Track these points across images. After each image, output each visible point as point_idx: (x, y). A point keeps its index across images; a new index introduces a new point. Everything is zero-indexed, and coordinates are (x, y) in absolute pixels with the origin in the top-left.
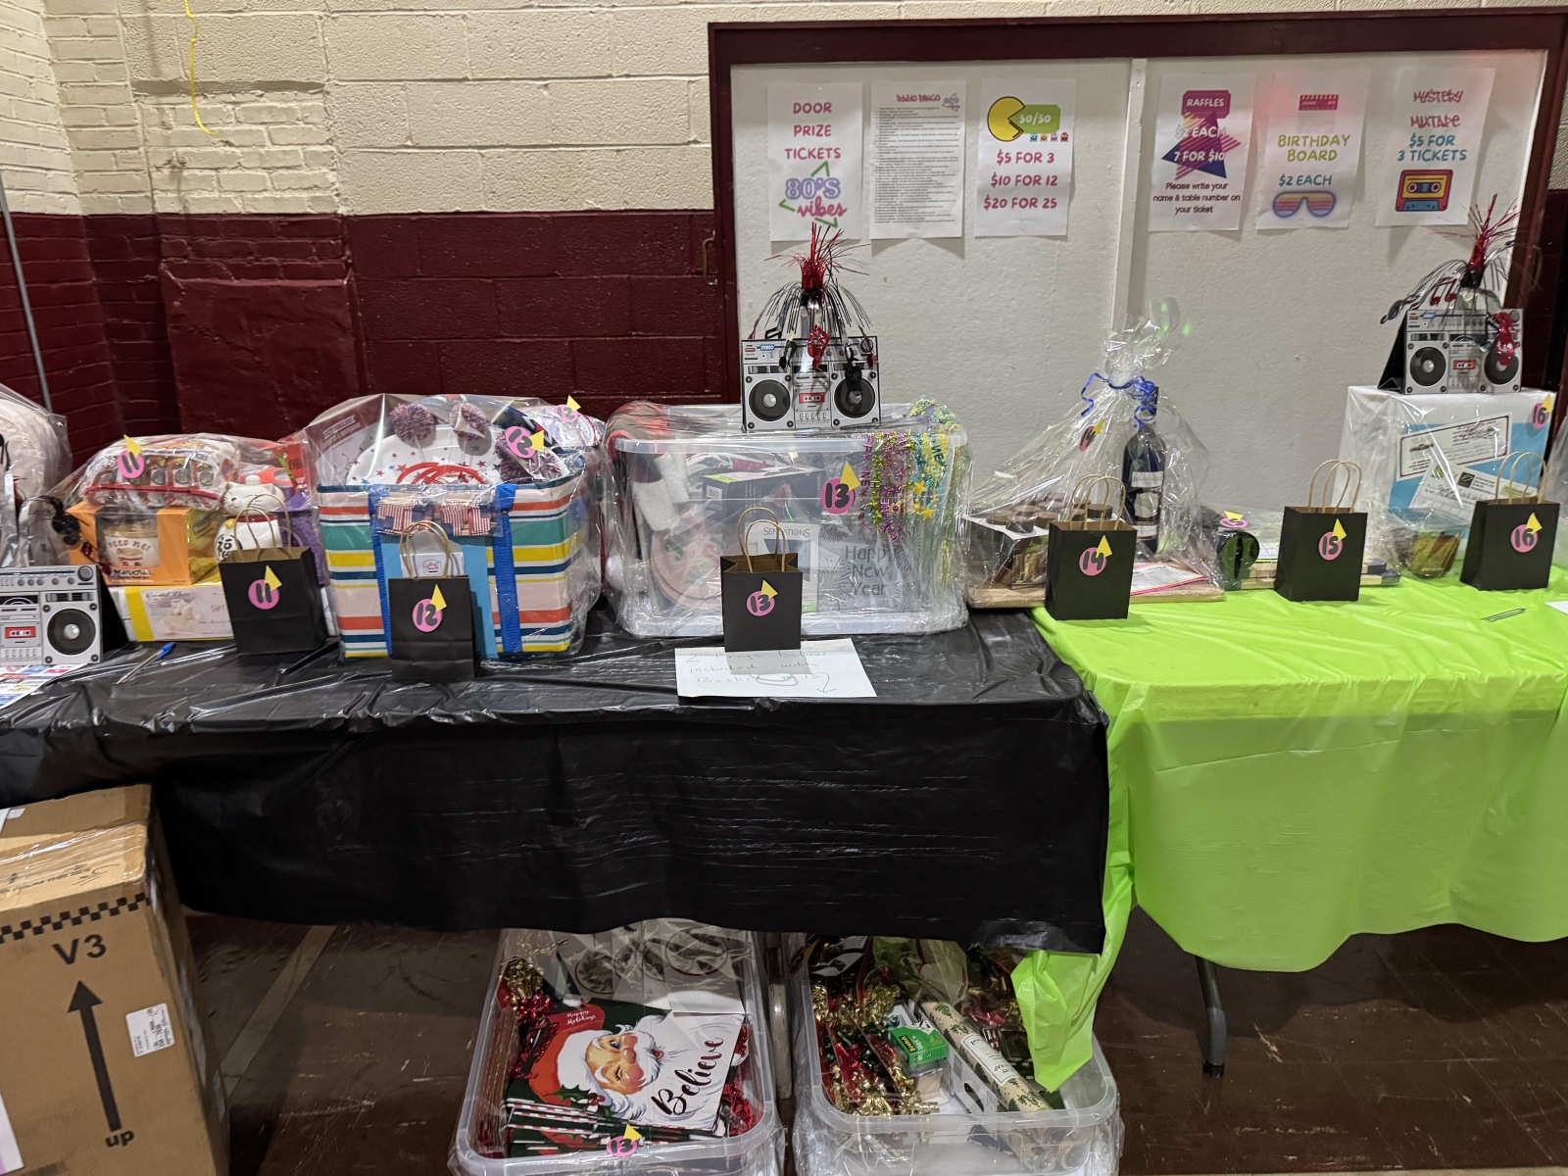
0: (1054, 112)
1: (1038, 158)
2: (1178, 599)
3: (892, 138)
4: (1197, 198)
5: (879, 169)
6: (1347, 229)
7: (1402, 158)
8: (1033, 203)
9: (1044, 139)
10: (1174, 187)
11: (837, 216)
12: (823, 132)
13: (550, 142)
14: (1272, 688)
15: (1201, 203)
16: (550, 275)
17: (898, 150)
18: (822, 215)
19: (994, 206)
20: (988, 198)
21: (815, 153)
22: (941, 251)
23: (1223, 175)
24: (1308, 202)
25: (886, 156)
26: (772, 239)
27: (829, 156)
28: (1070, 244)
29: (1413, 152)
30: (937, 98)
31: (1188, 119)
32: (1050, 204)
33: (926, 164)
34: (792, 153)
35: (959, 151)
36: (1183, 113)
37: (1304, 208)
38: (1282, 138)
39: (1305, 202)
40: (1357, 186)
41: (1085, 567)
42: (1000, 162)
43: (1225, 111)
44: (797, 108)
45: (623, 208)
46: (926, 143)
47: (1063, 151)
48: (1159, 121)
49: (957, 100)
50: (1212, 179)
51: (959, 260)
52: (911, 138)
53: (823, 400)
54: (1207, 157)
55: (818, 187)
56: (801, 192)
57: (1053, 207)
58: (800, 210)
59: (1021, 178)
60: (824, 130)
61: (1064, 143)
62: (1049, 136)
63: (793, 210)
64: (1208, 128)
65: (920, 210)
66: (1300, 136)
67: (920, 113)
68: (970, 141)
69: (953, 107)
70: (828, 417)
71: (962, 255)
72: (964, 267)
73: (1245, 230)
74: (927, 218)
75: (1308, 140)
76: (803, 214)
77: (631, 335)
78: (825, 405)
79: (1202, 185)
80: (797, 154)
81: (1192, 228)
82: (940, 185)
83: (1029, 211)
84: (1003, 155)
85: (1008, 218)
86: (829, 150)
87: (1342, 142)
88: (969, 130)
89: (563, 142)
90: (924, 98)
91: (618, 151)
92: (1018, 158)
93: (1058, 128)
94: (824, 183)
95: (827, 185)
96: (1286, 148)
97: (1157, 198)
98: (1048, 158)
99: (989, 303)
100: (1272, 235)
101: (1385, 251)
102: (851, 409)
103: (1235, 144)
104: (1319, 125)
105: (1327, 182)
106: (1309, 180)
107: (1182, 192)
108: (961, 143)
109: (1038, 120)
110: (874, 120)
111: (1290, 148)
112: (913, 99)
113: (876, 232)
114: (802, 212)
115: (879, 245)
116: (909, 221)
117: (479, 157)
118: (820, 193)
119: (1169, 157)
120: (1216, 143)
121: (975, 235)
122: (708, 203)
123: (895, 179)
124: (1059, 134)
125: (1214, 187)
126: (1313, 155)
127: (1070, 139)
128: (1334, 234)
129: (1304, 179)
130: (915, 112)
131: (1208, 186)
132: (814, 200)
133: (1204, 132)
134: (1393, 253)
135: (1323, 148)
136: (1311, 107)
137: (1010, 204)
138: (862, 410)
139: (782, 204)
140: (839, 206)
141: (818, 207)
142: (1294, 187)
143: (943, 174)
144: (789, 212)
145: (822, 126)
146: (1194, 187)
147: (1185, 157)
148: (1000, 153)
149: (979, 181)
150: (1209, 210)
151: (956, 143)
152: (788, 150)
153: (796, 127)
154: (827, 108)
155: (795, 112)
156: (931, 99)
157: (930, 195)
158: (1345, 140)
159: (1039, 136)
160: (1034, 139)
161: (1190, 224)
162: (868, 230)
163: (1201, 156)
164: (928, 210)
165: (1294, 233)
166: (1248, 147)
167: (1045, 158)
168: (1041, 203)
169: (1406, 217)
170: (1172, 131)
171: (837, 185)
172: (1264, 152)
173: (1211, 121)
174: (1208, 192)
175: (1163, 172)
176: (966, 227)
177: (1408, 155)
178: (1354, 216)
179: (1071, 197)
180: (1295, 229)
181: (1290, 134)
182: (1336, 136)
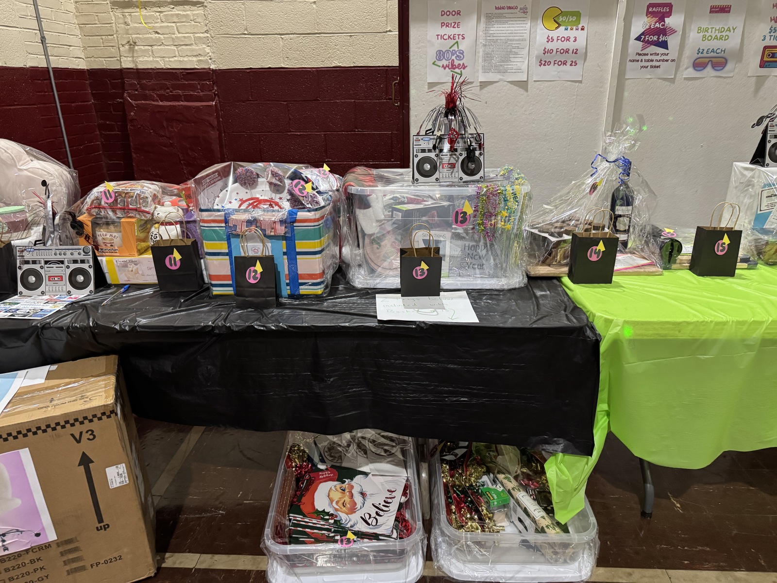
0: (578, 15)
1: (568, 39)
2: (638, 274)
3: (492, 29)
4: (652, 61)
5: (485, 45)
6: (732, 77)
7: (764, 39)
8: (565, 63)
9: (572, 29)
10: (640, 55)
11: (462, 69)
12: (456, 26)
13: (316, 31)
14: (688, 323)
15: (654, 64)
16: (315, 100)
17: (495, 35)
18: (454, 69)
19: (544, 65)
20: (541, 61)
21: (452, 37)
22: (516, 88)
23: (667, 48)
24: (712, 63)
25: (488, 38)
26: (428, 82)
27: (459, 38)
28: (584, 84)
29: (771, 36)
30: (516, 8)
31: (649, 18)
32: (573, 64)
33: (509, 42)
34: (439, 37)
35: (526, 36)
36: (647, 15)
37: (709, 67)
38: (699, 29)
39: (710, 63)
40: (739, 55)
41: (591, 256)
42: (548, 42)
43: (669, 14)
44: (443, 13)
45: (352, 65)
46: (509, 32)
47: (582, 36)
48: (633, 19)
49: (526, 9)
50: (661, 50)
51: (525, 94)
52: (501, 29)
53: (454, 167)
54: (658, 38)
55: (453, 55)
56: (444, 57)
57: (575, 65)
58: (443, 66)
59: (559, 50)
60: (457, 25)
61: (582, 31)
62: (574, 28)
63: (440, 66)
64: (659, 23)
65: (506, 67)
66: (709, 27)
67: (507, 16)
68: (532, 30)
69: (524, 12)
70: (457, 176)
71: (527, 90)
72: (528, 96)
73: (677, 77)
74: (509, 71)
75: (714, 30)
76: (445, 69)
77: (355, 131)
78: (456, 169)
79: (655, 53)
80: (442, 37)
81: (649, 77)
82: (516, 54)
83: (563, 67)
84: (550, 38)
85: (551, 71)
86: (459, 35)
87: (732, 31)
88: (532, 25)
89: (323, 32)
90: (510, 8)
91: (350, 36)
92: (558, 40)
93: (580, 24)
94: (456, 53)
95: (458, 53)
96: (702, 34)
97: (631, 61)
98: (573, 39)
99: (540, 115)
100: (692, 80)
101: (752, 89)
102: (469, 172)
103: (673, 31)
104: (720, 22)
105: (723, 52)
106: (713, 51)
107: (644, 58)
108: (528, 32)
109: (569, 19)
110: (483, 20)
111: (704, 34)
112: (503, 8)
113: (482, 78)
114: (444, 67)
115: (484, 85)
116: (499, 72)
117: (281, 39)
118: (454, 57)
119: (638, 39)
120: (664, 31)
121: (534, 80)
122: (395, 62)
123: (493, 51)
124: (580, 26)
125: (662, 54)
126: (716, 38)
127: (586, 29)
128: (725, 80)
129: (710, 50)
130: (504, 15)
131: (658, 54)
132: (450, 61)
133: (657, 25)
134: (757, 89)
135: (722, 34)
136: (716, 12)
137: (552, 63)
138: (475, 172)
139: (434, 64)
140: (463, 64)
141: (452, 65)
142: (705, 55)
143: (518, 48)
144: (437, 67)
145: (455, 23)
146: (651, 54)
147: (647, 39)
148: (549, 37)
149: (537, 51)
150: (658, 67)
151: (525, 32)
152: (438, 35)
153: (442, 23)
154: (459, 13)
155: (442, 15)
156: (513, 8)
157: (511, 59)
158: (734, 29)
159: (569, 28)
160: (566, 29)
161: (647, 74)
162: (478, 77)
163: (655, 38)
164: (509, 66)
166: (681, 33)
167: (572, 39)
168: (569, 63)
169: (765, 71)
170: (640, 25)
171: (462, 53)
172: (689, 36)
173: (662, 19)
174: (658, 58)
175: (635, 46)
176: (529, 76)
177: (768, 38)
178: (736, 70)
179: (585, 60)
180: (704, 78)
181: (704, 25)
182: (729, 28)
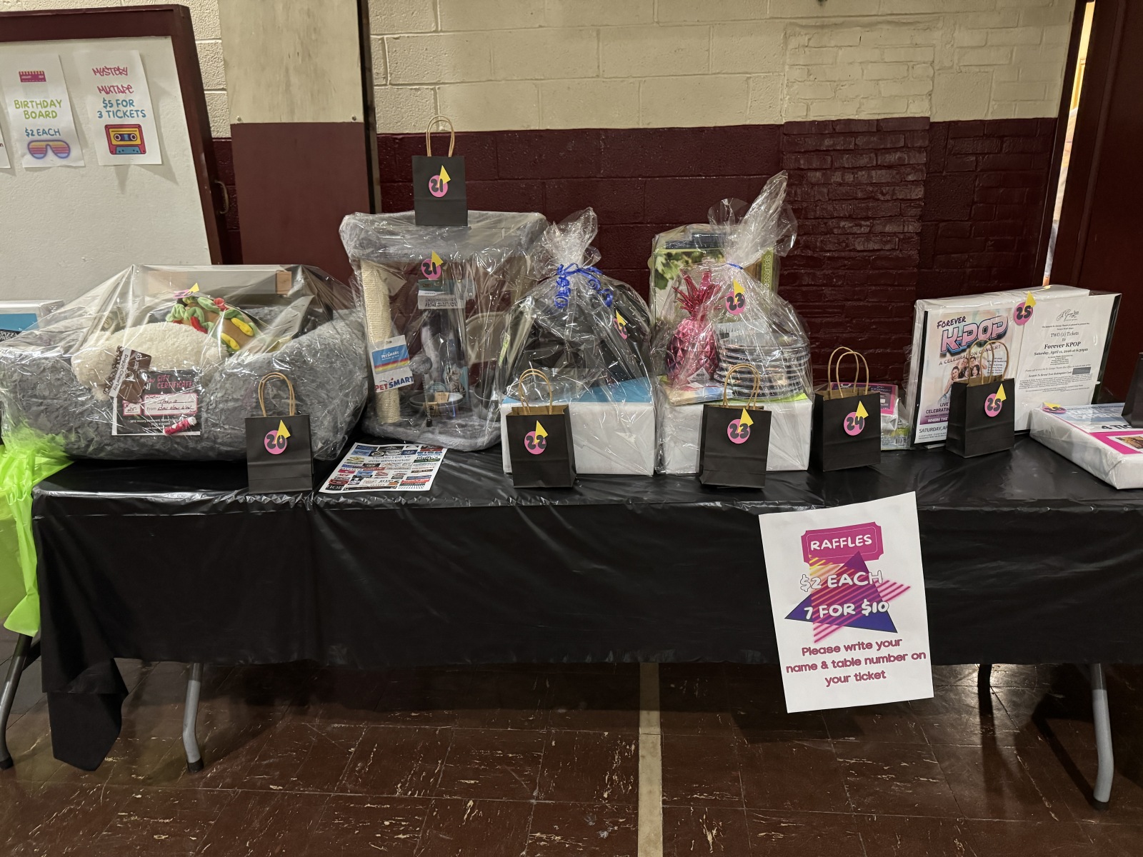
7: (101, 117)
24: (51, 148)
29: (108, 112)
37: (50, 152)
38: (16, 103)
39: (49, 147)
40: (79, 136)
66: (27, 100)
73: (15, 167)
75: (34, 104)
87: (58, 105)
96: (22, 110)
100: (36, 171)
105: (57, 134)
106: (44, 132)
126: (41, 115)
128: (77, 170)
129: (41, 131)
134: (122, 185)
135: (46, 109)
136: (28, 80)
142: (37, 137)
165: (51, 169)
169: (120, 159)
172: (8, 112)
177: (105, 114)
178: (86, 157)
180: (50, 168)
181: (21, 99)
182: (52, 101)
